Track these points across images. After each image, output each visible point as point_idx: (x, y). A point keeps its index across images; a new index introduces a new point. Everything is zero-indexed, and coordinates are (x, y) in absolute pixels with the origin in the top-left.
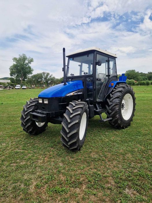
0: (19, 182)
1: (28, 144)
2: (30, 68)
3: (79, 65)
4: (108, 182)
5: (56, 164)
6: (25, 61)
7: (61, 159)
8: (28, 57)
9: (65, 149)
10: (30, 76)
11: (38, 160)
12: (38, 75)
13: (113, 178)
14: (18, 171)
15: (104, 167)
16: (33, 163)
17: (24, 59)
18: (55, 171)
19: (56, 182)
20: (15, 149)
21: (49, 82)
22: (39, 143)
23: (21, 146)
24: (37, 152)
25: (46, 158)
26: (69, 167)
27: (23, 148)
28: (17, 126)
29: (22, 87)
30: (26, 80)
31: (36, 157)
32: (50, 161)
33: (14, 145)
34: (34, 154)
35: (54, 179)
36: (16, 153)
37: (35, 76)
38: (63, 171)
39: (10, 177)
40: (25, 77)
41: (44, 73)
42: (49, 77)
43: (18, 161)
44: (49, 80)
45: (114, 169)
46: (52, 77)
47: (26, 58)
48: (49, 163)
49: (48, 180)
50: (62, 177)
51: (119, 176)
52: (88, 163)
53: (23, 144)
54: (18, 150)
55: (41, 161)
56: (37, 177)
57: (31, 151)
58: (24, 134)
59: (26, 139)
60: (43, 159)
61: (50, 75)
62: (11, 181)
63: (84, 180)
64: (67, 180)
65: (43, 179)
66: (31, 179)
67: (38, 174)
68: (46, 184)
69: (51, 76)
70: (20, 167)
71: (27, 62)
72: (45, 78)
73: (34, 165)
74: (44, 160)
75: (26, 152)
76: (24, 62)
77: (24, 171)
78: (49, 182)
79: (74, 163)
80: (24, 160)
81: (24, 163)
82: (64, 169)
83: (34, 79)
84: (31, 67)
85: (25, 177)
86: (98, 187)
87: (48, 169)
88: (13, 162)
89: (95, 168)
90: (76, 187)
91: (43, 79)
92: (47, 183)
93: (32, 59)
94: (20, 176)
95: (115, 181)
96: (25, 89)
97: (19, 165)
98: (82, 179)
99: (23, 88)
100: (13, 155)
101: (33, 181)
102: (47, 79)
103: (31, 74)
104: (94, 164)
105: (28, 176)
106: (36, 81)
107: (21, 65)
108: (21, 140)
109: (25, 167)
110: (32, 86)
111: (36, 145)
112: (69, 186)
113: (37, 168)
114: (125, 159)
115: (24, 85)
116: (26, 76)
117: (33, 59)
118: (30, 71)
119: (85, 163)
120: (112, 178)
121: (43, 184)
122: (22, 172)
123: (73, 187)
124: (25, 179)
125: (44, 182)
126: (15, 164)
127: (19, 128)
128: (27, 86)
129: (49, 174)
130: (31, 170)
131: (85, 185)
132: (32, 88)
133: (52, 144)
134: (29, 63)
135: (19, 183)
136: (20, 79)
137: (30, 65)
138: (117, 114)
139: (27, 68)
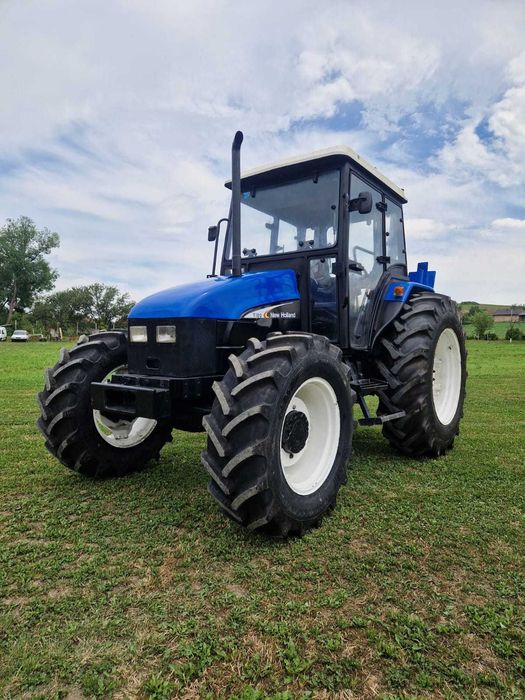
0: (55, 679)
1: (73, 518)
2: (44, 267)
3: (268, 226)
4: (467, 655)
5: (217, 591)
6: (26, 242)
7: (230, 568)
8: (39, 228)
9: (237, 532)
10: (42, 296)
11: (129, 579)
12: (74, 293)
13: (483, 637)
14: (42, 626)
15: (424, 596)
16: (108, 589)
17: (26, 234)
18: (219, 621)
19: (236, 669)
20: (13, 538)
21: (114, 320)
22: (120, 512)
23: (38, 525)
24: (118, 545)
25: (162, 569)
26: (275, 598)
27: (48, 530)
28: (8, 454)
29: (11, 333)
30: (27, 310)
31: (118, 564)
32: (183, 580)
33: (6, 524)
34: (105, 552)
35: (224, 654)
36: (20, 553)
37: (62, 298)
38: (254, 616)
39: (9, 658)
40: (26, 300)
41: (97, 288)
42: (114, 302)
43: (36, 584)
44: (115, 312)
45: (469, 600)
46: (127, 302)
47: (34, 233)
48: (181, 588)
49: (195, 663)
50: (259, 644)
51: (503, 626)
52: (352, 579)
53: (49, 516)
54: (27, 541)
55: (145, 580)
56: (139, 652)
57: (90, 541)
58: (44, 480)
59: (59, 496)
60: (149, 570)
61: (121, 297)
62: (15, 678)
63: (359, 653)
64: (286, 657)
65: (170, 660)
66: (111, 661)
67: (140, 636)
68: (193, 681)
69: (122, 300)
70: (51, 609)
71: (34, 245)
72: (102, 307)
73: (113, 599)
74: (155, 574)
75: (68, 546)
76: (23, 247)
77: (72, 625)
78: (205, 672)
79: (293, 581)
80: (62, 581)
81: (66, 592)
82: (258, 608)
83: (58, 309)
84: (50, 266)
85: (85, 655)
86: (438, 680)
87: (184, 614)
88: (13, 591)
89: (388, 600)
90: (337, 687)
91: (93, 309)
92: (195, 676)
93: (56, 236)
94: (53, 649)
95: (496, 650)
96: (24, 341)
97: (44, 602)
98: (349, 649)
99: (14, 336)
100: (10, 563)
101: (122, 668)
102: (110, 308)
103: (49, 289)
104: (378, 584)
105: (97, 647)
106: (65, 317)
107: (13, 254)
108: (36, 503)
109: (77, 608)
110: (48, 333)
111: (106, 518)
112: (301, 685)
113: (131, 610)
114: (493, 562)
115: (19, 328)
116: (31, 295)
117: (57, 238)
118: (45, 279)
119: (341, 582)
120: (478, 638)
121: (177, 682)
122: (61, 631)
123: (322, 686)
124: (83, 662)
125: (179, 672)
126: (22, 601)
127: (19, 459)
128: (29, 332)
129: (192, 635)
130: (105, 623)
131: (373, 673)
132: (52, 339)
133: (177, 514)
134: (41, 249)
135: (55, 686)
136: (6, 305)
137: (45, 257)
138: (418, 395)
139: (34, 268)
